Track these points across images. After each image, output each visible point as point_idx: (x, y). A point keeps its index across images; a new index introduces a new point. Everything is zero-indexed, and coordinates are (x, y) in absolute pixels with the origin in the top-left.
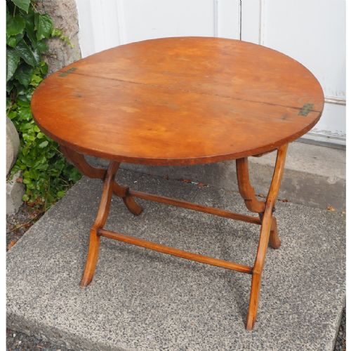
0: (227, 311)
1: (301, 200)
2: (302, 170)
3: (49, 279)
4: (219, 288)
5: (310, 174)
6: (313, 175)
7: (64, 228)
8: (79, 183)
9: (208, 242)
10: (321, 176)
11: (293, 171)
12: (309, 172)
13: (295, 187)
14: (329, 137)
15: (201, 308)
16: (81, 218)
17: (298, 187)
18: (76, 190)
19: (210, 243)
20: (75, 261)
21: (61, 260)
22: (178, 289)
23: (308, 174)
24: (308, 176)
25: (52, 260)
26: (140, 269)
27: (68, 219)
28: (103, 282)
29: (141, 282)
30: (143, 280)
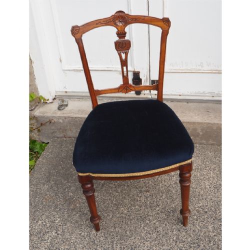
0: (189, 240)
1: (204, 142)
2: (204, 121)
3: (42, 240)
4: (176, 221)
5: (210, 123)
6: (212, 124)
7: (42, 192)
8: (44, 153)
9: (153, 184)
10: (217, 124)
11: (198, 123)
12: (209, 122)
13: (199, 134)
14: (213, 96)
15: (168, 241)
16: (53, 181)
17: (201, 133)
18: (43, 159)
19: (155, 184)
20: (59, 219)
21: (47, 221)
22: (146, 228)
23: (209, 123)
24: (209, 125)
25: (40, 222)
26: (111, 216)
27: (44, 184)
28: (86, 234)
29: (115, 228)
30: (117, 225)
